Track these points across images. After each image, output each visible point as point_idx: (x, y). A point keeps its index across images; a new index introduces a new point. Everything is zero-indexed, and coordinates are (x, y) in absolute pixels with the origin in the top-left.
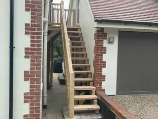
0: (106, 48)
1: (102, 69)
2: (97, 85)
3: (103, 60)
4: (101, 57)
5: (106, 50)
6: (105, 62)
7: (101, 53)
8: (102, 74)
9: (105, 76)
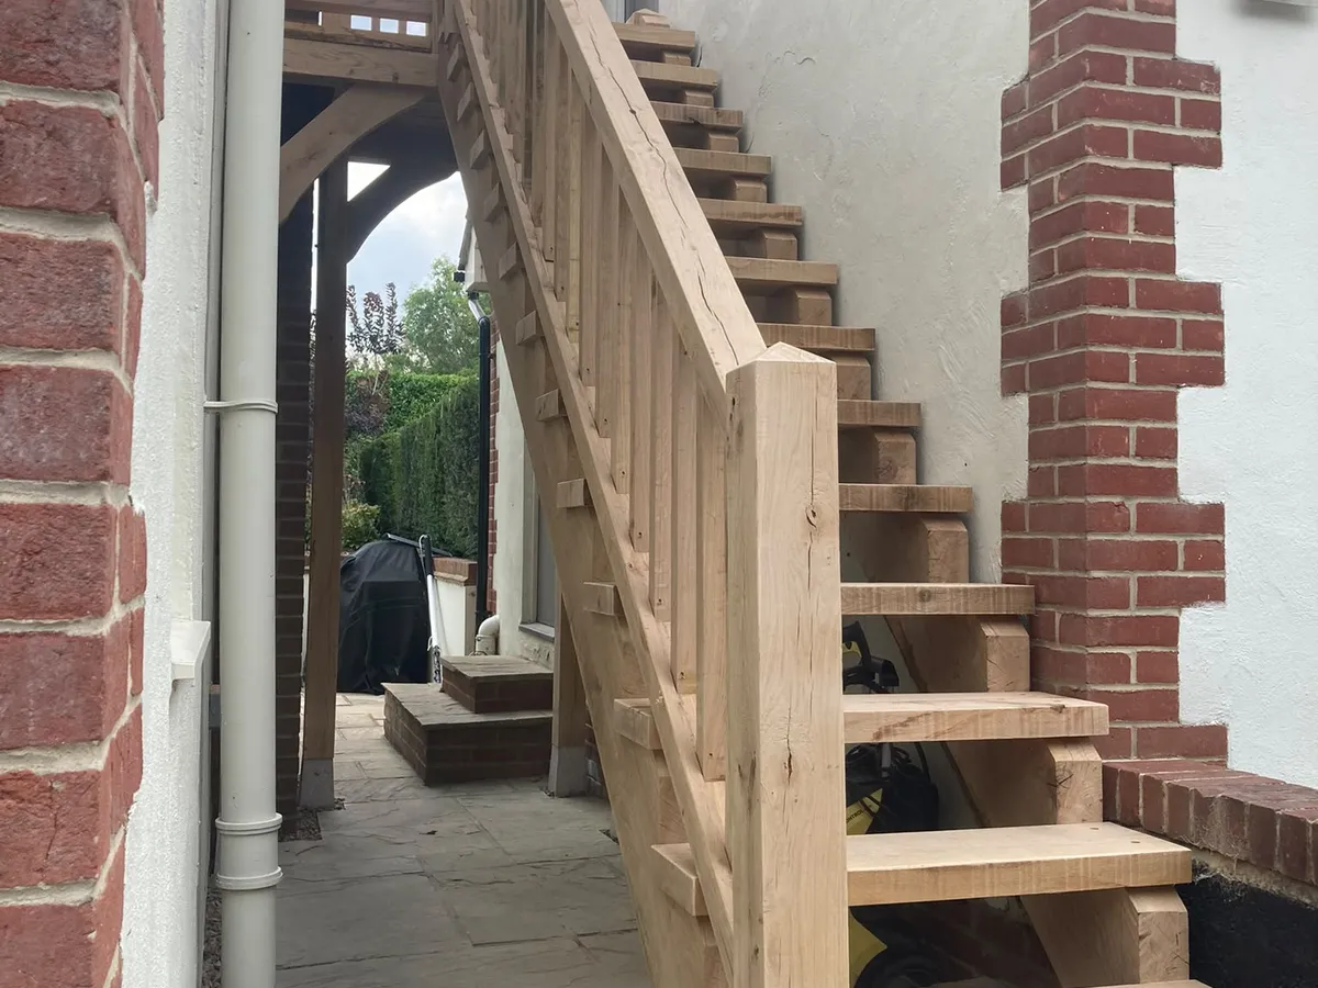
0: (1208, 76)
1: (1168, 410)
2: (1118, 668)
3: (1189, 268)
4: (1148, 222)
5: (1209, 116)
6: (1207, 297)
7: (1149, 146)
8: (1168, 481)
9: (1213, 517)
